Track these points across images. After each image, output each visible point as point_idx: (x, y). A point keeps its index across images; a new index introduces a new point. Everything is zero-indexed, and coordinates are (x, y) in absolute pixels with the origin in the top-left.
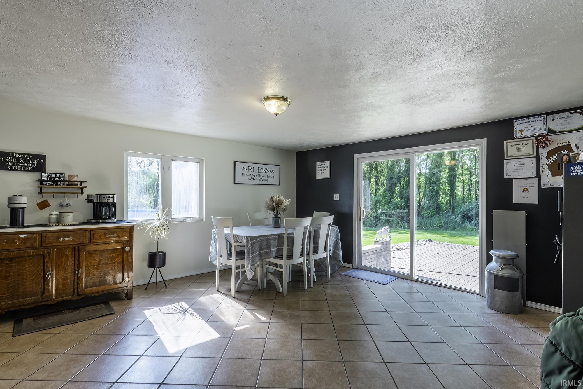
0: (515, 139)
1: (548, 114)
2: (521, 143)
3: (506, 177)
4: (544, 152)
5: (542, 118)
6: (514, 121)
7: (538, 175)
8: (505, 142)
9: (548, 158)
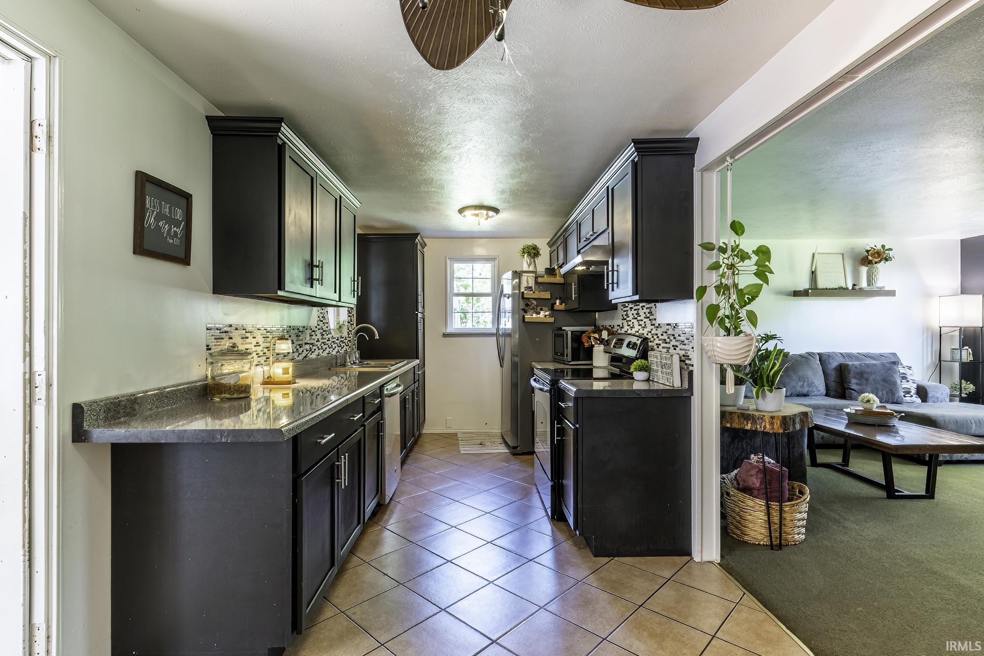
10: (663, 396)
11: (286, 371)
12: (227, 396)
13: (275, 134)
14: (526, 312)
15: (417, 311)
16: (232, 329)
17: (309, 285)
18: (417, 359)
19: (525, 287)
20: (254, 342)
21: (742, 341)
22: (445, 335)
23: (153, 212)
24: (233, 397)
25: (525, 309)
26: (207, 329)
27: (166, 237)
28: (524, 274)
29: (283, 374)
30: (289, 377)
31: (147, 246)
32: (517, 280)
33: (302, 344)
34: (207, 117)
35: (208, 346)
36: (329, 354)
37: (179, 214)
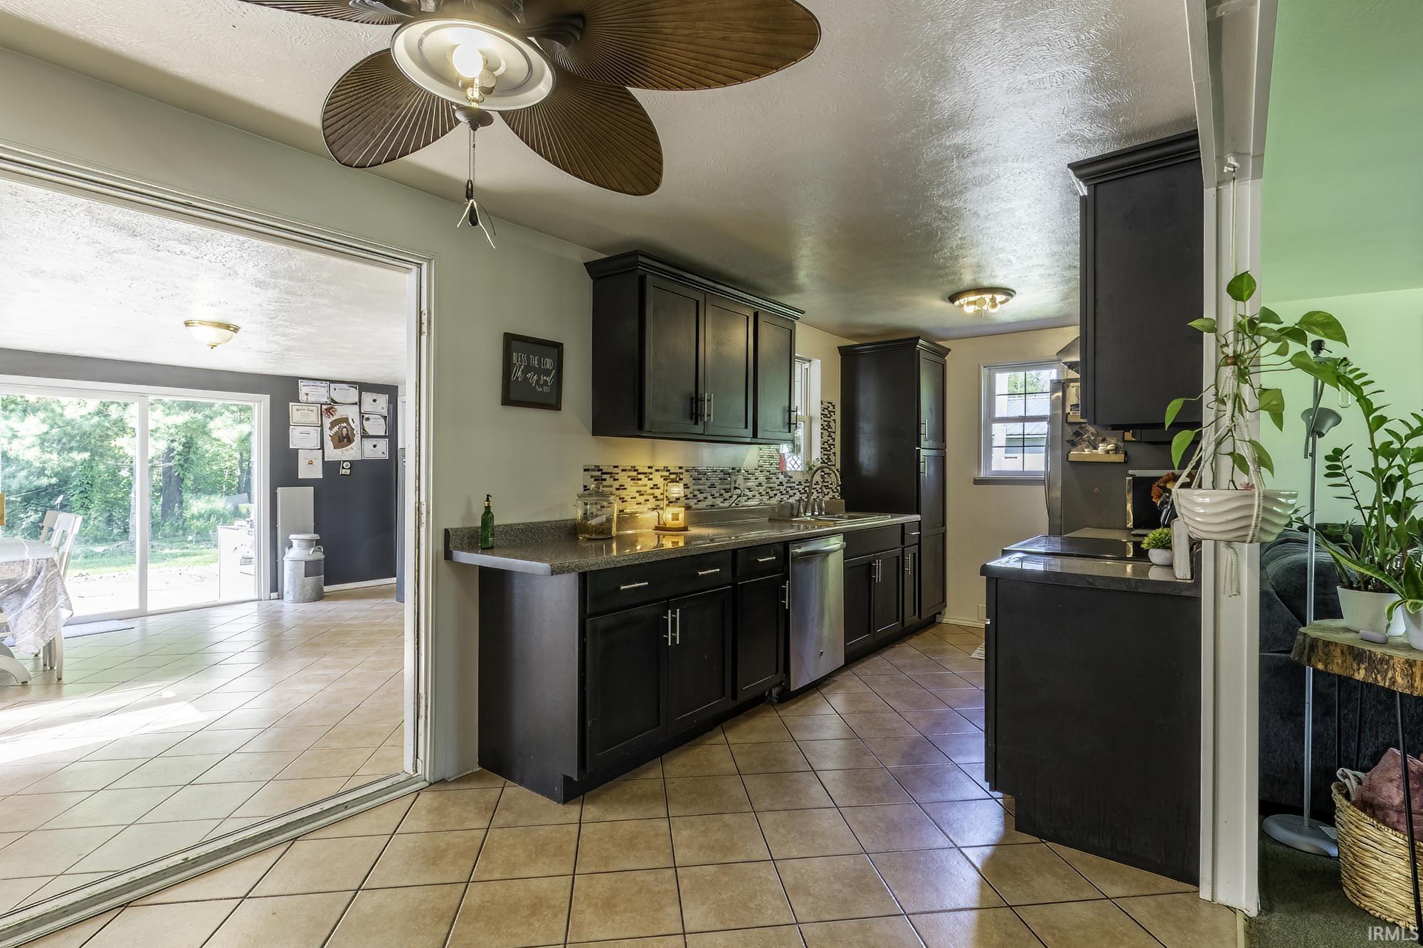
0: (301, 402)
1: (330, 382)
2: (306, 408)
3: (291, 446)
4: (327, 422)
5: (325, 385)
6: (299, 381)
7: (322, 448)
8: (291, 404)
9: (331, 429)
10: (1140, 590)
11: (675, 517)
12: (587, 536)
13: (635, 268)
14: (1073, 444)
15: (919, 445)
16: (616, 470)
17: (693, 422)
18: (918, 513)
19: (1072, 406)
20: (650, 484)
21: (1226, 498)
22: (978, 482)
23: (520, 366)
24: (591, 537)
25: (1073, 440)
26: (585, 470)
27: (535, 386)
28: (1071, 384)
29: (672, 520)
30: (681, 522)
31: (513, 397)
32: (1060, 394)
33: (730, 489)
34: (585, 264)
35: (585, 486)
36: (781, 501)
37: (549, 364)
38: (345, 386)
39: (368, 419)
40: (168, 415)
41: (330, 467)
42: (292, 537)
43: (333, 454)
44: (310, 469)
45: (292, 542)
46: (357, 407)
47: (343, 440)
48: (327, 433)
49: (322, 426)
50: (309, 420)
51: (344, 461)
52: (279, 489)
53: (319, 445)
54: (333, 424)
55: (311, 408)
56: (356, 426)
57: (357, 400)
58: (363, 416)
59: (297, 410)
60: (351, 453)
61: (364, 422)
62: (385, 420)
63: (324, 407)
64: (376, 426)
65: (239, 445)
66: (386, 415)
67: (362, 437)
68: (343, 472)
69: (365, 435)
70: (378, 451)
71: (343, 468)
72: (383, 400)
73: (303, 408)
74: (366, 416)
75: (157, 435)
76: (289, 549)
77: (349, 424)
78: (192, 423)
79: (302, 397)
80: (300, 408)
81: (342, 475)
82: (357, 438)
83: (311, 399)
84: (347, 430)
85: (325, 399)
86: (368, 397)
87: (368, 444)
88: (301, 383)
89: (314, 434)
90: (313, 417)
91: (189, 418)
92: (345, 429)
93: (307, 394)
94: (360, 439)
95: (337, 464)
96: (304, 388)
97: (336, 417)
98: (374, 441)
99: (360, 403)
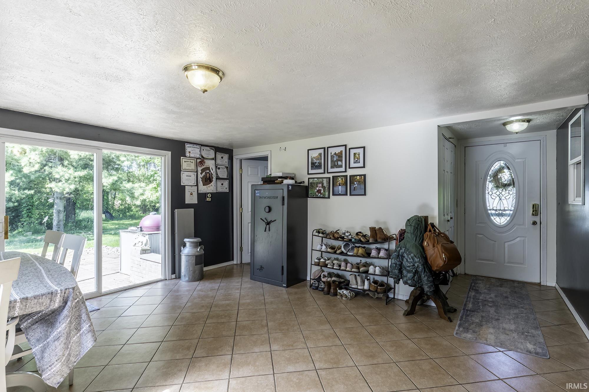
0: (186, 157)
1: (202, 145)
2: (189, 160)
3: (182, 184)
4: (199, 169)
5: (199, 147)
6: (186, 144)
7: (197, 185)
8: (182, 158)
9: (201, 174)
38: (208, 148)
39: (219, 168)
40: (76, 171)
41: (201, 196)
42: (186, 240)
43: (203, 189)
44: (191, 198)
45: (185, 243)
46: (214, 161)
47: (207, 180)
48: (200, 176)
49: (197, 172)
50: (190, 168)
51: (208, 193)
52: (176, 210)
53: (196, 183)
54: (203, 171)
55: (192, 161)
56: (213, 172)
57: (214, 156)
58: (217, 166)
59: (185, 161)
60: (211, 188)
61: (217, 170)
62: (227, 169)
63: (198, 160)
64: (223, 174)
65: (111, 187)
66: (227, 166)
67: (217, 179)
68: (208, 199)
69: (218, 178)
70: (223, 188)
71: (208, 197)
72: (226, 157)
73: (188, 160)
74: (218, 167)
75: (69, 182)
76: (183, 248)
77: (210, 171)
78: (87, 175)
79: (188, 154)
80: (186, 160)
81: (207, 201)
82: (214, 179)
83: (192, 155)
84: (209, 175)
85: (198, 156)
86: (219, 155)
87: (219, 183)
88: (187, 146)
89: (193, 176)
90: (193, 166)
91: (86, 173)
92: (208, 174)
93: (190, 152)
94: (215, 180)
95: (205, 195)
96: (189, 149)
97: (204, 167)
98: (222, 181)
99: (215, 159)
